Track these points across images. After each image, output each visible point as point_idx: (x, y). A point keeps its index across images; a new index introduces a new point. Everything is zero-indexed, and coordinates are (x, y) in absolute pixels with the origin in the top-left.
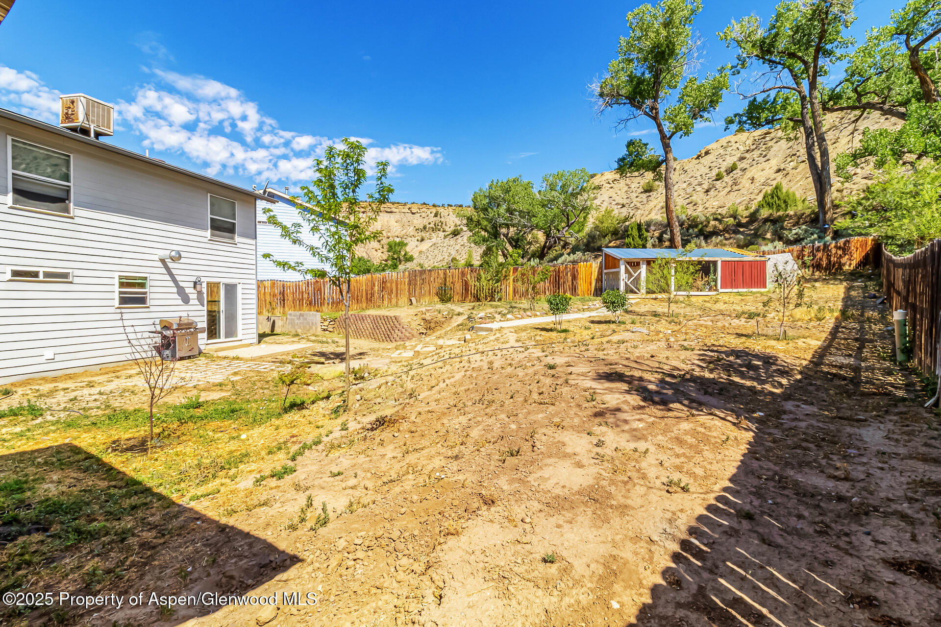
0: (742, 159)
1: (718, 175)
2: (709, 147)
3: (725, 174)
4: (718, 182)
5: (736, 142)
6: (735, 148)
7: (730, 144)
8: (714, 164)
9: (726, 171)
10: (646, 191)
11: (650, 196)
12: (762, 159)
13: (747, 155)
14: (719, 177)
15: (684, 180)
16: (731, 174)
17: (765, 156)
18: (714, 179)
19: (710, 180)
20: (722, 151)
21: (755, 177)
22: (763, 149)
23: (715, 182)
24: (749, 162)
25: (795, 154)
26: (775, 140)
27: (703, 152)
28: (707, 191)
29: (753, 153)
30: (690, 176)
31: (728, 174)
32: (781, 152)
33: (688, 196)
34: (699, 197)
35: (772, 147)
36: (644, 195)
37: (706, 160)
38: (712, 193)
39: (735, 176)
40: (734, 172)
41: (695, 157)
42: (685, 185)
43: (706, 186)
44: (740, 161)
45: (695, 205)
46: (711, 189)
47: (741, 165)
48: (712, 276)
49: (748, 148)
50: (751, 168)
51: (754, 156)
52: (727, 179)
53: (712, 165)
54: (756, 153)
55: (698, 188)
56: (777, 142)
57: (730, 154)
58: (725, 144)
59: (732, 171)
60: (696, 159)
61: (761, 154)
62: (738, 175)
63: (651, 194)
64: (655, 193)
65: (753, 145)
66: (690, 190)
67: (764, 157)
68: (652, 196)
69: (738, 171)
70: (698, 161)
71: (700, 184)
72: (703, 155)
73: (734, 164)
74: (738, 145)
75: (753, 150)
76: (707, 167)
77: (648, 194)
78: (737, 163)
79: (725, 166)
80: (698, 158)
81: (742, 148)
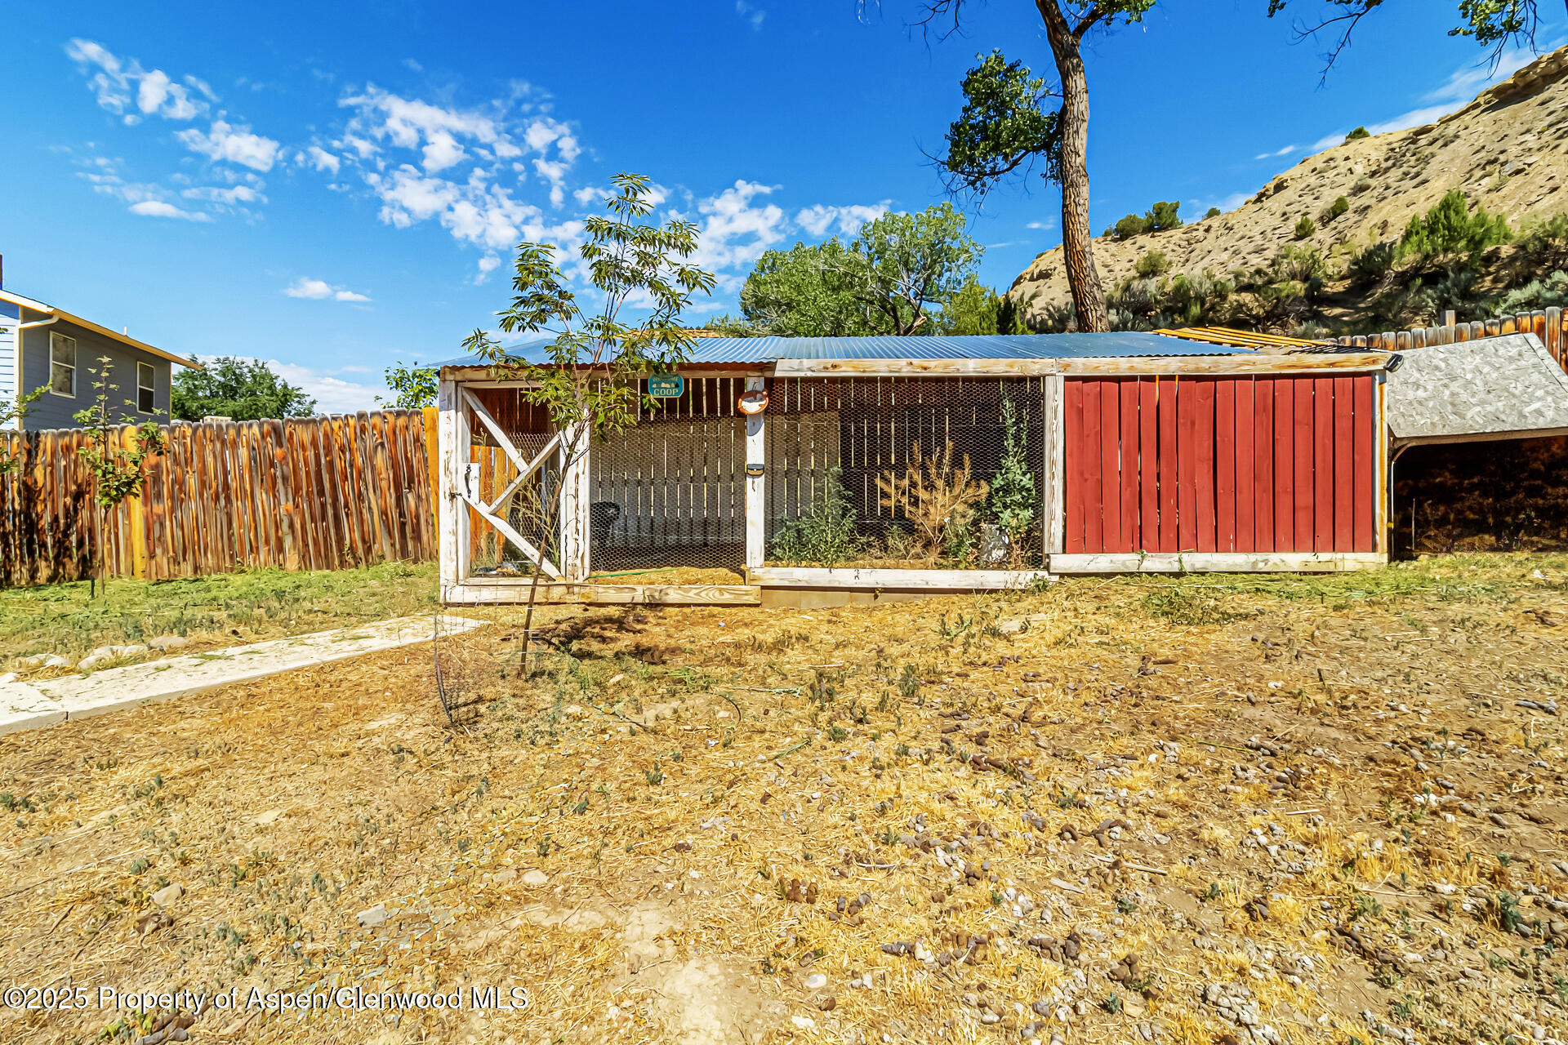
0: (1360, 189)
1: (1300, 227)
2: (1285, 175)
3: (1317, 225)
4: (1301, 243)
5: (1347, 159)
6: (1344, 171)
7: (1332, 164)
8: (1295, 207)
9: (1321, 218)
10: (1143, 275)
12: (1408, 184)
13: (1373, 182)
14: (1303, 233)
15: (1223, 247)
16: (1333, 224)
17: (1417, 175)
18: (1292, 236)
19: (1282, 242)
20: (1313, 180)
21: (1391, 220)
22: (1412, 163)
24: (1375, 193)
26: (1440, 143)
27: (1271, 185)
29: (1387, 175)
30: (1237, 236)
31: (1324, 225)
32: (1457, 161)
35: (1433, 155)
37: (1276, 203)
39: (1341, 227)
40: (1341, 218)
41: (1254, 197)
42: (1225, 256)
44: (1354, 194)
47: (1354, 203)
48: (1015, 470)
49: (1374, 168)
50: (1381, 205)
51: (1389, 181)
52: (1322, 234)
53: (1288, 209)
54: (1395, 174)
55: (1255, 259)
56: (1445, 145)
57: (1333, 182)
58: (1320, 165)
59: (1335, 216)
60: (1255, 202)
61: (1406, 174)
62: (1349, 223)
65: (1387, 160)
67: (1412, 178)
69: (1349, 214)
70: (1259, 205)
71: (1259, 250)
72: (1271, 192)
73: (1341, 200)
74: (1350, 164)
75: (1387, 170)
76: (1278, 215)
78: (1348, 199)
79: (1317, 209)
80: (1259, 200)
81: (1359, 169)
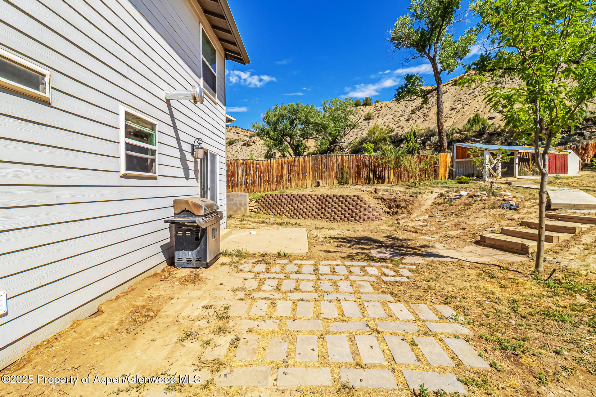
3: (416, 110)
4: (413, 115)
9: (417, 108)
10: (366, 119)
11: (370, 122)
14: (413, 112)
16: (421, 111)
18: (410, 113)
19: (408, 114)
23: (411, 115)
25: (460, 100)
28: (408, 120)
30: (394, 111)
31: (419, 110)
33: (396, 123)
34: (403, 123)
36: (366, 122)
38: (411, 121)
40: (422, 109)
43: (406, 117)
45: (402, 128)
46: (410, 119)
52: (418, 113)
55: (402, 118)
63: (370, 121)
64: (372, 121)
66: (396, 119)
68: (371, 123)
71: (402, 116)
77: (368, 121)
